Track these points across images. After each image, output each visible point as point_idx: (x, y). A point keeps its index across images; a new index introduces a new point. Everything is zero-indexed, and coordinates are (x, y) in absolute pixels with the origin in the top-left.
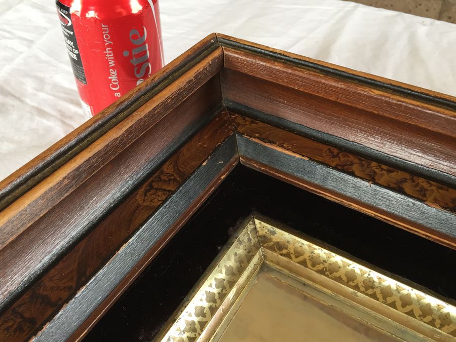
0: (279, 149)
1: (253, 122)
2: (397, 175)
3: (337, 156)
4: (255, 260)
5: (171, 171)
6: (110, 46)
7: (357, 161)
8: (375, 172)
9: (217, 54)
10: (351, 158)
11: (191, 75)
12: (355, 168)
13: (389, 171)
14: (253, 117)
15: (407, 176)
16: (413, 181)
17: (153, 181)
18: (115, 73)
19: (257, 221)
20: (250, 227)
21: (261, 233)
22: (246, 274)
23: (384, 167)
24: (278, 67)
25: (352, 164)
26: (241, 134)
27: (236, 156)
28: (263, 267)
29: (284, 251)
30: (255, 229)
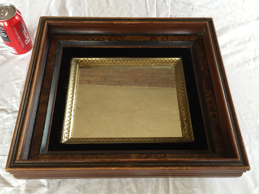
0: (71, 41)
1: (61, 36)
2: (98, 37)
3: (84, 37)
4: (78, 67)
5: (51, 56)
6: (16, 31)
7: (89, 37)
8: (93, 38)
9: (46, 24)
10: (87, 36)
11: (44, 33)
12: (89, 39)
13: (96, 37)
14: (61, 35)
15: (100, 36)
16: (101, 37)
17: (49, 60)
18: (19, 36)
19: (74, 59)
20: (73, 60)
21: (76, 61)
22: (77, 70)
23: (95, 36)
24: (63, 22)
25: (88, 38)
26: (61, 40)
27: (62, 46)
28: (80, 67)
29: (83, 62)
30: (74, 60)
